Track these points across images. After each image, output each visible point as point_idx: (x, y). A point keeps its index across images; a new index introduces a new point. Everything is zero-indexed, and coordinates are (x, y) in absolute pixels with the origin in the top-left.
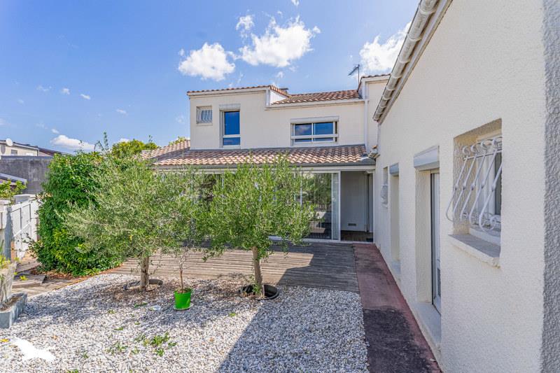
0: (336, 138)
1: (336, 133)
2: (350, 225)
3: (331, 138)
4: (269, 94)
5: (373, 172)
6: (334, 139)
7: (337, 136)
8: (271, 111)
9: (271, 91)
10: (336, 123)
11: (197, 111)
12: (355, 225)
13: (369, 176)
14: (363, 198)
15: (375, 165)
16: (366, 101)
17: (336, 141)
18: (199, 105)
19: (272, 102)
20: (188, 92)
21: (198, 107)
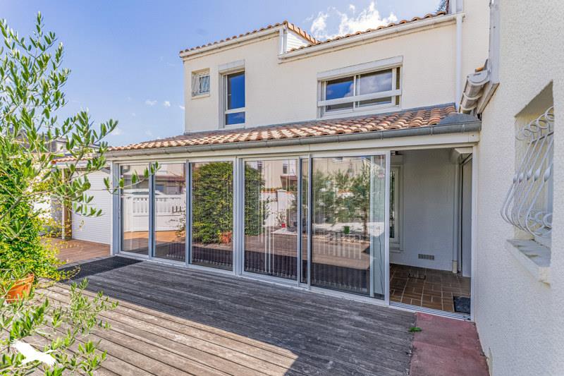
0: (398, 97)
1: (398, 87)
2: (421, 256)
3: (388, 99)
4: (285, 38)
5: (474, 151)
6: (394, 100)
7: (397, 92)
8: (288, 65)
9: (287, 31)
10: (398, 69)
11: (193, 78)
12: (432, 258)
13: (465, 161)
14: (450, 208)
15: (477, 130)
16: (459, 18)
17: (397, 103)
18: (194, 70)
19: (288, 49)
20: (182, 52)
21: (194, 73)
